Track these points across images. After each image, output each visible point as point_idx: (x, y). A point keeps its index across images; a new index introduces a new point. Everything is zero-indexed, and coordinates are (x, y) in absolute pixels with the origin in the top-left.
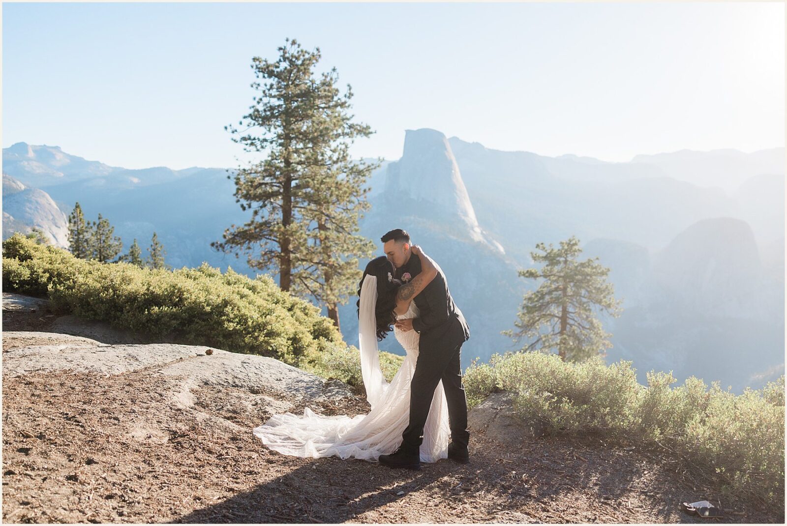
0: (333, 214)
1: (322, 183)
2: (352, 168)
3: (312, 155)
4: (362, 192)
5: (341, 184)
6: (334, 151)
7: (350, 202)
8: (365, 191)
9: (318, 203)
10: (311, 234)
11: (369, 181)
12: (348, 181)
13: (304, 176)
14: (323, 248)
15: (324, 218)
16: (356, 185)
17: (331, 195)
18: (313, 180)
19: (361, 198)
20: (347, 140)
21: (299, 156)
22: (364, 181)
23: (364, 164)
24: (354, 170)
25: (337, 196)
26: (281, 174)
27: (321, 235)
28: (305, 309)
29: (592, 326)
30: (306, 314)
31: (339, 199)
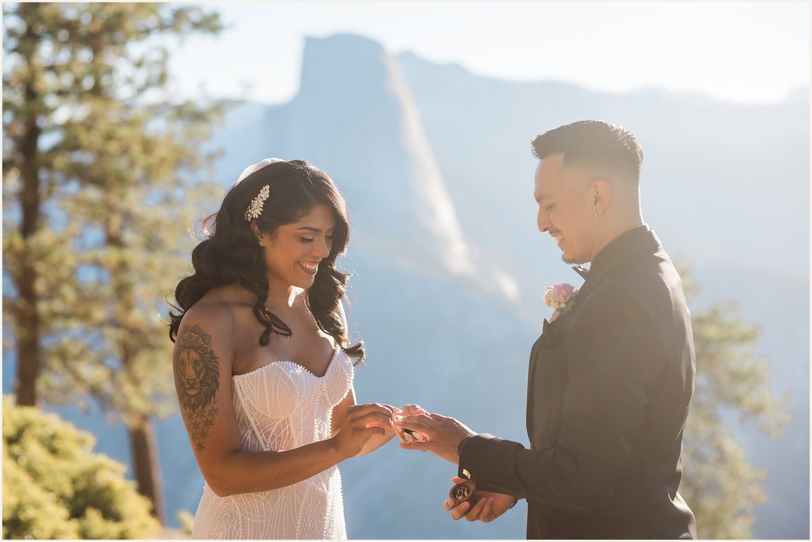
0: (138, 209)
1: (109, 137)
2: (182, 107)
3: (87, 74)
4: (204, 159)
5: (153, 141)
6: (139, 64)
7: (176, 182)
8: (211, 157)
9: (99, 184)
10: (88, 256)
11: (221, 134)
12: (170, 135)
13: (68, 126)
14: (113, 289)
15: (117, 219)
16: (189, 143)
17: (131, 166)
18: (90, 132)
19: (201, 174)
20: (168, 40)
21: (57, 77)
22: (208, 136)
23: (209, 97)
24: (186, 111)
25: (145, 167)
26: (15, 118)
27: (109, 257)
28: (54, 437)
29: (722, 458)
30: (54, 451)
31: (149, 174)
